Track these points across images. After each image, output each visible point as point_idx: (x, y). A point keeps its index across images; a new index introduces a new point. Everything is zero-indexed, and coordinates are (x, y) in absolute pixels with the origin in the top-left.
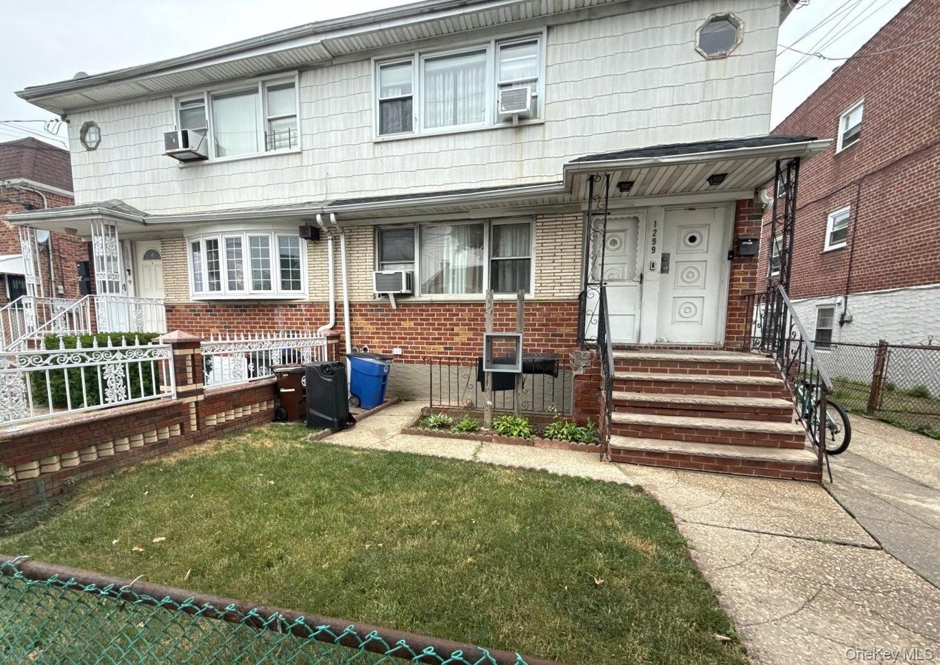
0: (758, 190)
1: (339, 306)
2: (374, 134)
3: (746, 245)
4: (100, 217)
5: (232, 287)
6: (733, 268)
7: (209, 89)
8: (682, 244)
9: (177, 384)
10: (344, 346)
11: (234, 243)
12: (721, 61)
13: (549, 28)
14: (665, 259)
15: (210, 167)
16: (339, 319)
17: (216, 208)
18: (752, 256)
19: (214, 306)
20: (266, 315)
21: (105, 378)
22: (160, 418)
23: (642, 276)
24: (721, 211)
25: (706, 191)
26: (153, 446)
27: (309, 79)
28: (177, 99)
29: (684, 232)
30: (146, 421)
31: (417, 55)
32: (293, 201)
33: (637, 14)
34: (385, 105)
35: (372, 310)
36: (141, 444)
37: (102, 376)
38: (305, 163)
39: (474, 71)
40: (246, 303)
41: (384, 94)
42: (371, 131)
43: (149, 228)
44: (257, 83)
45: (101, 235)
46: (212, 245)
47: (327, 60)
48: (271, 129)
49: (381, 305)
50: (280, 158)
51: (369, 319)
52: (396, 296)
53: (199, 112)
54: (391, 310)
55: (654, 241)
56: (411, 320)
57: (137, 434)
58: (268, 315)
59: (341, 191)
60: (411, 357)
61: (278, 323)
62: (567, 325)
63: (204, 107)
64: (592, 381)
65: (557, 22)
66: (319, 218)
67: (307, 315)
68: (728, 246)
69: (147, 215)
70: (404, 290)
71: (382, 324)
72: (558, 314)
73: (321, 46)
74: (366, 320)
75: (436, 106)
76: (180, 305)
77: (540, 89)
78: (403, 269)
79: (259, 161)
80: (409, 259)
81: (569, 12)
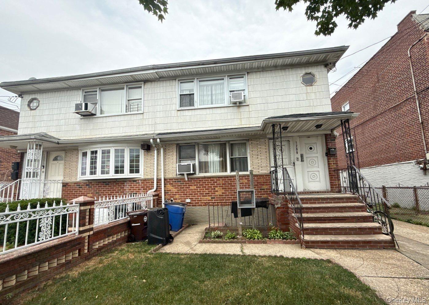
0: (332, 130)
1: (159, 180)
2: (177, 107)
3: (332, 151)
4: (35, 140)
5: (103, 173)
6: (328, 159)
7: (100, 87)
8: (307, 150)
9: (80, 226)
10: (161, 199)
11: (106, 153)
12: (310, 87)
13: (248, 73)
14: (302, 156)
15: (96, 119)
16: (159, 187)
17: (98, 136)
18: (335, 154)
19: (91, 183)
20: (119, 186)
21: (40, 226)
22: (69, 247)
23: (294, 163)
24: (320, 138)
25: (314, 131)
26: (63, 265)
27: (148, 85)
28: (83, 90)
29: (307, 146)
30: (60, 250)
31: (196, 79)
32: (138, 133)
33: (279, 70)
34: (182, 96)
35: (176, 182)
36: (55, 265)
37: (39, 225)
38: (145, 118)
39: (219, 86)
40: (109, 181)
41: (182, 92)
42: (176, 106)
43: (60, 145)
44: (124, 86)
45: (33, 149)
46: (94, 153)
47: (157, 79)
48: (129, 104)
49: (180, 179)
50: (133, 115)
51: (174, 186)
52: (188, 174)
53: (94, 96)
54: (185, 181)
55: (297, 149)
56: (195, 185)
57: (54, 258)
58: (121, 186)
59: (161, 129)
60: (195, 203)
61: (126, 190)
62: (266, 185)
63: (97, 94)
64: (284, 209)
65: (251, 71)
66: (151, 140)
67: (142, 185)
68: (325, 151)
69: (59, 139)
70: (192, 172)
71: (180, 188)
72: (261, 180)
73: (155, 74)
74: (172, 186)
75: (204, 97)
76: (72, 183)
77: (246, 93)
78: (191, 163)
79: (122, 117)
80: (193, 158)
81: (255, 68)
